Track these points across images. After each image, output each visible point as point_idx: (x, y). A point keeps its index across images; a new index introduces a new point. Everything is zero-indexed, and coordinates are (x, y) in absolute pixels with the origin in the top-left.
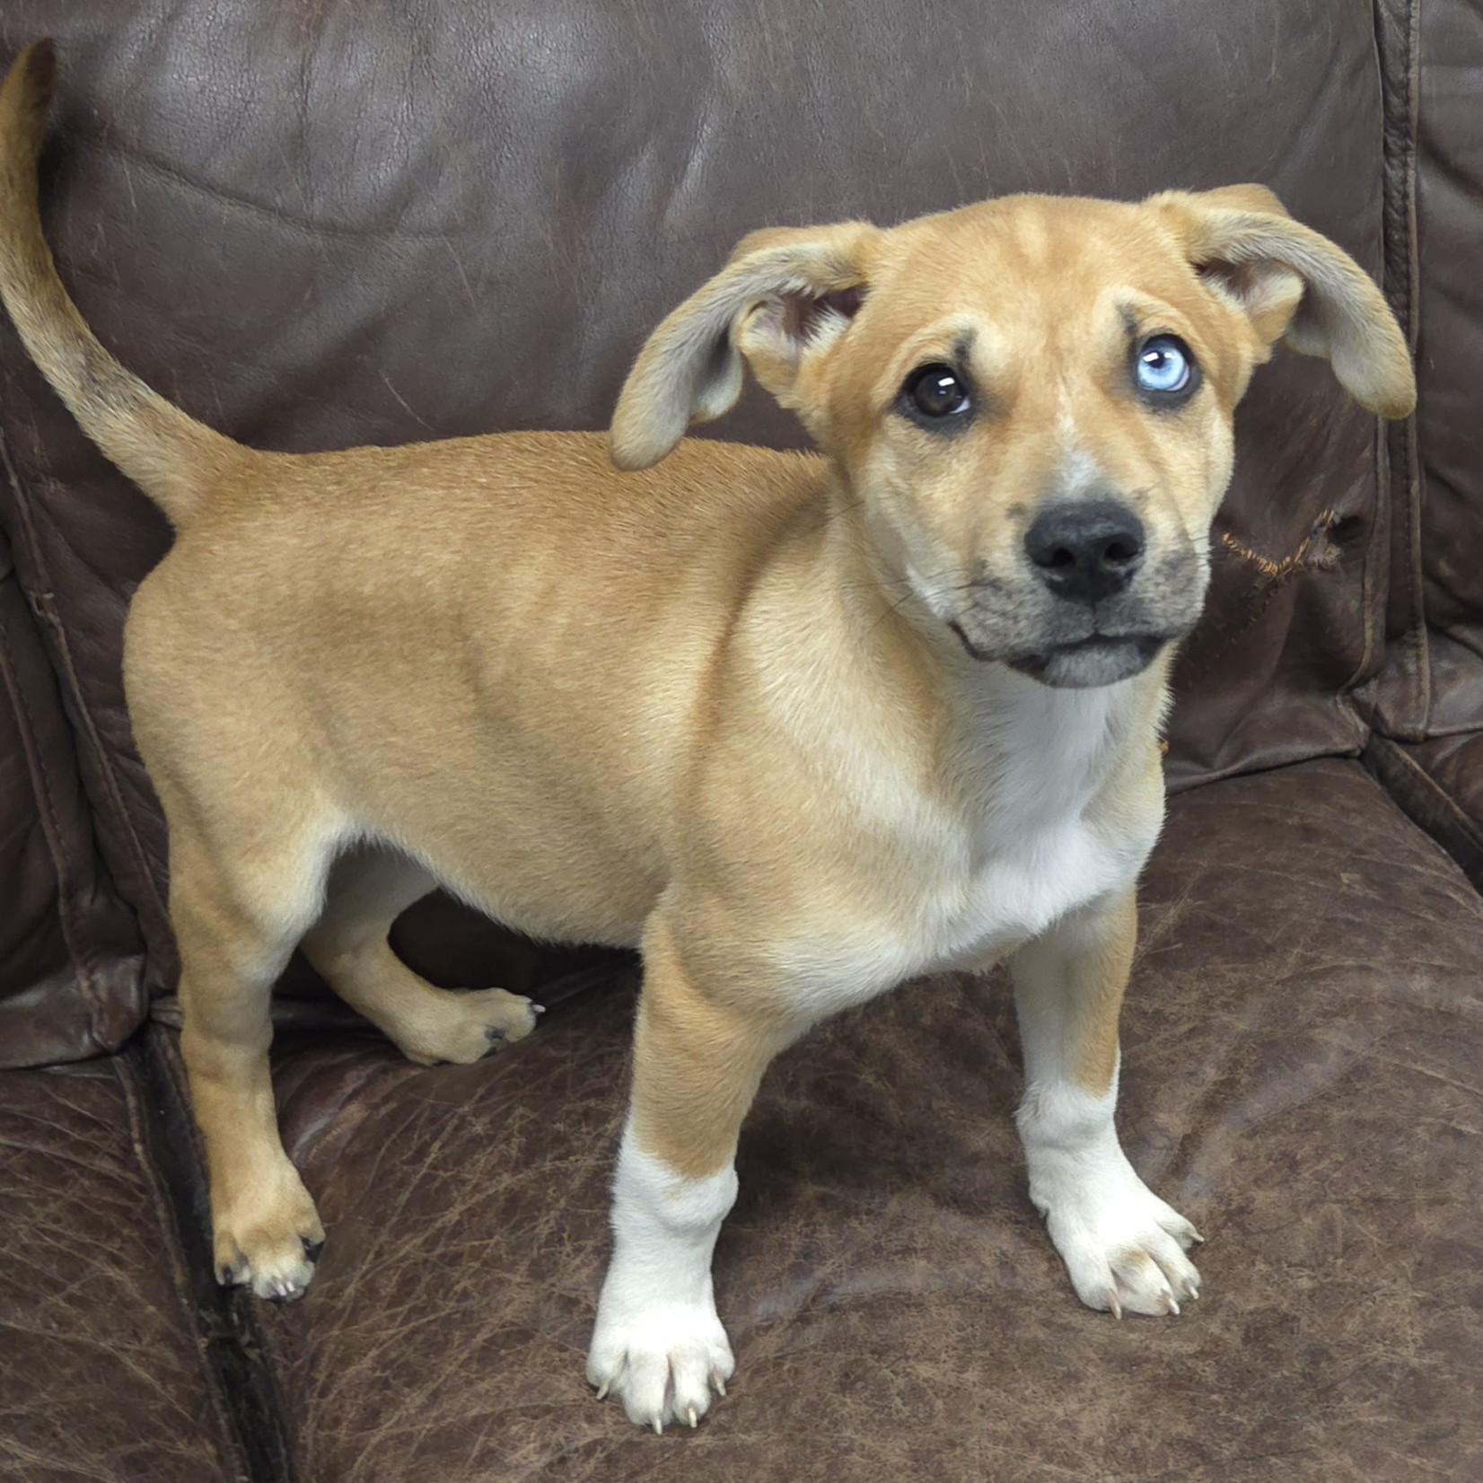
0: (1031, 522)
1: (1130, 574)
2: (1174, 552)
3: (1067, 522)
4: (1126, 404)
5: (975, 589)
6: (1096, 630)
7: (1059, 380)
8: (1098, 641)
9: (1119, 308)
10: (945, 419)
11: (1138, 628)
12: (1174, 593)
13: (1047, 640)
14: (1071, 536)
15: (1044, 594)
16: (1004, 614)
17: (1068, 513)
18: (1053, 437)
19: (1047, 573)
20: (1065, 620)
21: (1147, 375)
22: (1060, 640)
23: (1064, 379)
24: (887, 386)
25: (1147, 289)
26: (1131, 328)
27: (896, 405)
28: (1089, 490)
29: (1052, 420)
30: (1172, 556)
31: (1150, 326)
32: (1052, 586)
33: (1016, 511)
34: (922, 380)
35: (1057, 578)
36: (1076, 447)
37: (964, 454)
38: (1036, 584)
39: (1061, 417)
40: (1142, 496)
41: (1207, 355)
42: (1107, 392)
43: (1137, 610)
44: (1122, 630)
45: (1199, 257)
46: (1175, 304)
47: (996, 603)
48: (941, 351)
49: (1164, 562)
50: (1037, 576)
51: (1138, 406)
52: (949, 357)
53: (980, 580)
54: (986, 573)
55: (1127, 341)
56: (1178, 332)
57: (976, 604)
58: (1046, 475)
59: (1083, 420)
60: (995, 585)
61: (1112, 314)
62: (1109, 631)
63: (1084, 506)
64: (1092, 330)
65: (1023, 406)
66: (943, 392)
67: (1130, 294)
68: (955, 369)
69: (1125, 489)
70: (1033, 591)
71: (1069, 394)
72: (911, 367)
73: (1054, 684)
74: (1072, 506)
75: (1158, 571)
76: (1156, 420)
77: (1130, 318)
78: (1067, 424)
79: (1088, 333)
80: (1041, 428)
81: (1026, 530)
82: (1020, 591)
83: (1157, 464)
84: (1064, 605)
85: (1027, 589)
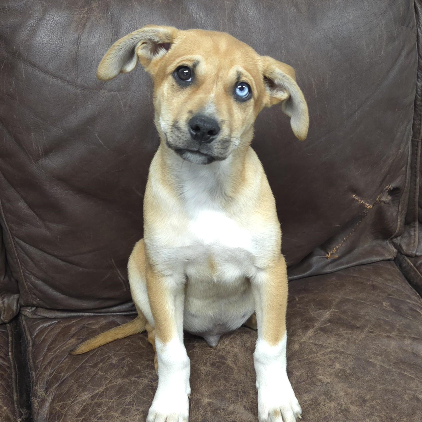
0: (193, 116)
1: (213, 139)
2: (226, 139)
3: (202, 120)
5: (173, 127)
6: (199, 150)
7: (215, 83)
8: (198, 152)
9: (237, 72)
10: (183, 82)
11: (209, 153)
12: (222, 148)
13: (186, 147)
14: (201, 124)
15: (189, 136)
16: (178, 136)
17: (203, 118)
18: (207, 97)
19: (192, 131)
20: (192, 144)
21: (238, 92)
22: (189, 148)
23: (216, 84)
24: (172, 68)
25: (247, 70)
26: (239, 78)
27: (173, 73)
28: (210, 114)
29: (209, 93)
30: (224, 140)
31: (243, 79)
32: (192, 134)
33: (190, 112)
34: (180, 68)
35: (194, 133)
36: (212, 102)
37: (184, 93)
38: (188, 132)
39: (212, 93)
40: (223, 121)
41: (256, 93)
42: (225, 91)
43: (209, 149)
44: (205, 152)
46: (253, 76)
47: (177, 133)
48: (190, 64)
49: (222, 140)
50: (189, 131)
51: (232, 98)
52: (191, 66)
53: (175, 126)
54: (177, 124)
55: (236, 81)
56: (250, 84)
57: (172, 131)
58: (202, 105)
59: (217, 96)
60: (178, 129)
61: (235, 72)
62: (202, 151)
63: (207, 118)
64: (228, 75)
65: (204, 86)
66: (185, 74)
67: (241, 70)
68: (191, 70)
69: (219, 118)
70: (187, 134)
71: (216, 88)
72: (179, 65)
73: (184, 159)
74: (204, 116)
75: (220, 141)
76: (235, 103)
77: (239, 75)
78: (212, 95)
80: (206, 94)
81: (190, 118)
82: (184, 133)
83: (231, 115)
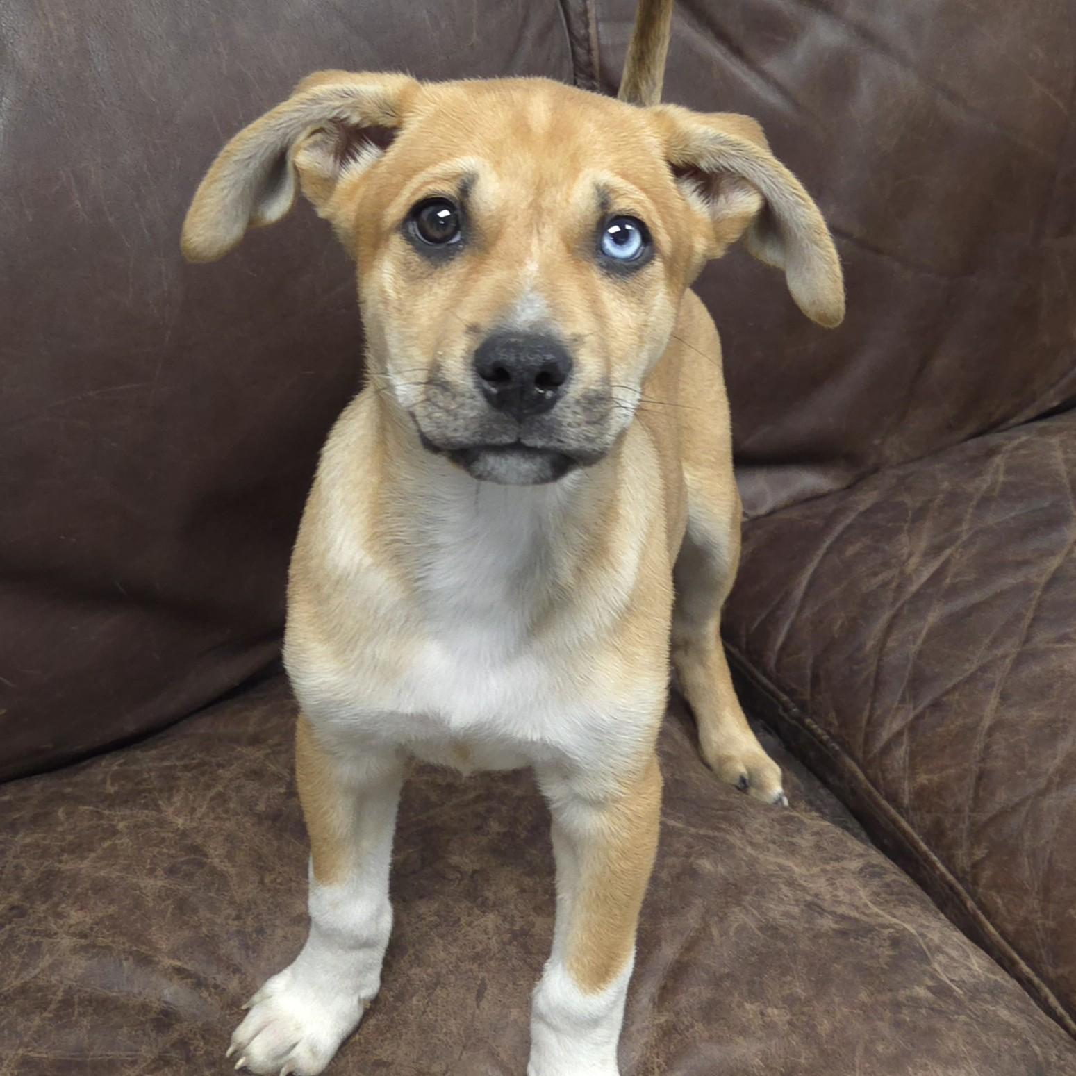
0: (481, 341)
1: (553, 401)
2: (595, 391)
3: (509, 346)
4: (585, 263)
5: (431, 386)
6: (519, 439)
7: (535, 232)
8: (517, 447)
9: (597, 188)
10: (441, 247)
11: (554, 444)
12: (588, 423)
13: (477, 439)
14: (510, 358)
15: (480, 401)
16: (448, 411)
17: (513, 340)
18: (517, 276)
19: (486, 385)
20: (495, 426)
21: (608, 244)
22: (488, 441)
23: (539, 233)
24: (397, 209)
25: (625, 176)
26: (604, 204)
27: (402, 226)
28: (533, 325)
29: (521, 263)
30: (592, 394)
31: (621, 205)
32: (487, 395)
33: (473, 329)
34: (424, 208)
35: (494, 390)
36: (534, 289)
38: (476, 392)
39: (528, 262)
40: (578, 339)
41: (663, 238)
42: (570, 250)
43: (551, 430)
44: (540, 443)
45: (677, 159)
46: (645, 190)
47: (441, 399)
48: (448, 189)
49: (585, 396)
50: (478, 386)
51: (595, 268)
52: (453, 194)
53: (435, 381)
54: (440, 375)
55: (598, 214)
56: (643, 216)
57: (428, 400)
58: (503, 305)
59: (546, 268)
60: (445, 386)
61: (590, 190)
62: (529, 442)
63: (527, 337)
64: (571, 200)
65: (501, 246)
66: (442, 222)
67: (608, 177)
68: (457, 205)
69: (564, 330)
70: (473, 397)
71: (540, 245)
72: (420, 196)
73: (480, 477)
74: (517, 334)
75: (578, 402)
76: (607, 281)
77: (604, 196)
78: (532, 268)
79: (567, 201)
80: (510, 267)
81: (476, 346)
82: (463, 395)
83: (600, 316)
84: (495, 414)
85: (468, 395)
